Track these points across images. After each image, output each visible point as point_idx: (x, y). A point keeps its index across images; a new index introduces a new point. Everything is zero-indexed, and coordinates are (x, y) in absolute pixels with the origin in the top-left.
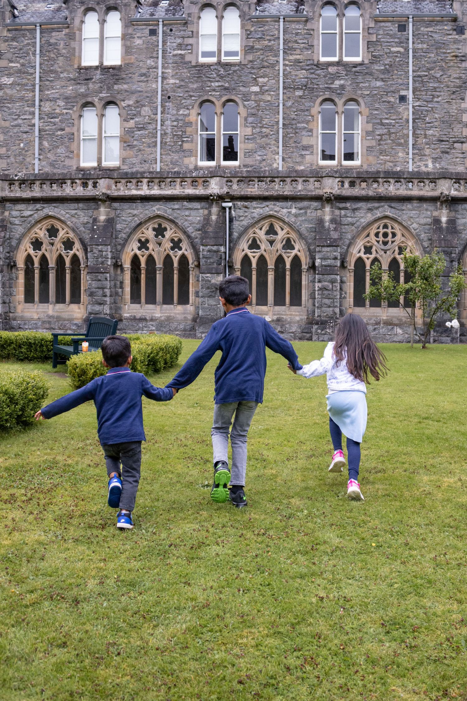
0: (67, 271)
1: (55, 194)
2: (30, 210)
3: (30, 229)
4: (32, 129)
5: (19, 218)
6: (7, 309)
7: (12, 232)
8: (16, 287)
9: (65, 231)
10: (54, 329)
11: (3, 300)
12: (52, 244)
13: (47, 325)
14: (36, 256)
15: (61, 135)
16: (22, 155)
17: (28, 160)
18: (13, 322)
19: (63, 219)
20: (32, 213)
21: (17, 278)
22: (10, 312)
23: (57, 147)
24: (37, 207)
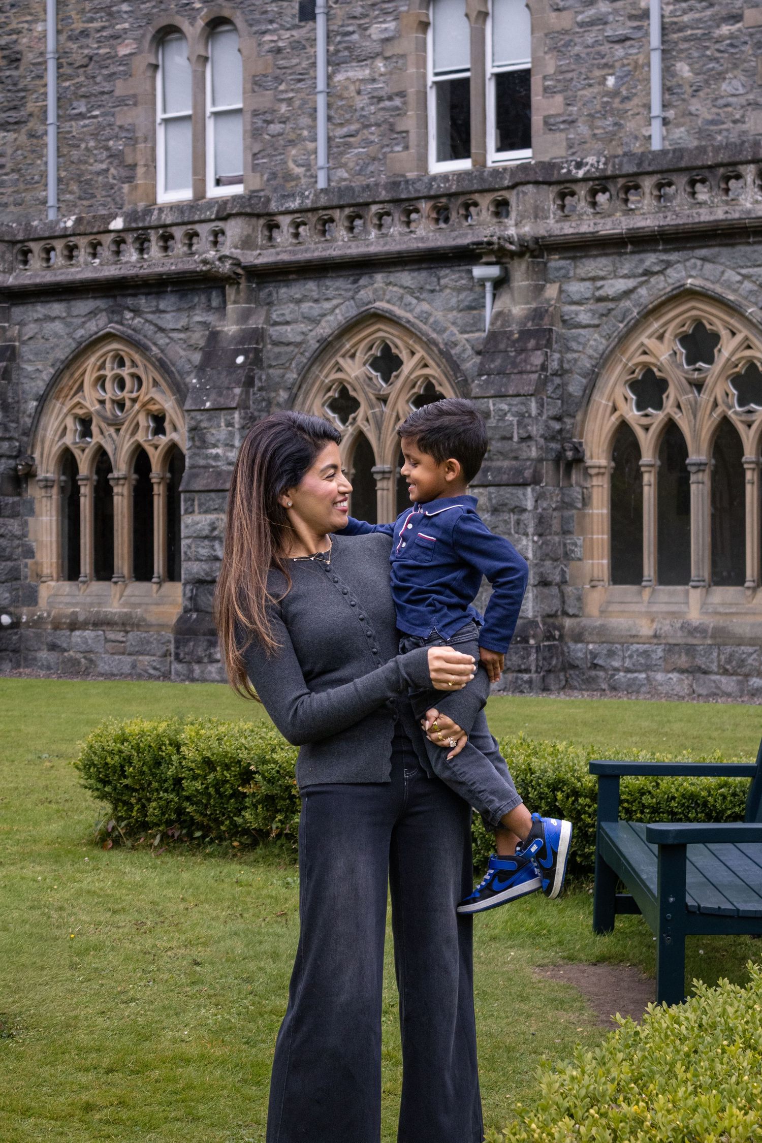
0: (749, 475)
1: (705, 216)
2: (625, 277)
3: (624, 339)
4: (639, 28)
5: (591, 305)
6: (556, 604)
7: (569, 349)
8: (583, 531)
9: (739, 337)
10: (705, 672)
11: (541, 575)
12: (699, 386)
13: (684, 658)
14: (646, 428)
15: (732, 36)
16: (612, 112)
17: (630, 125)
18: (572, 646)
19: (731, 297)
20: (631, 283)
21: (586, 501)
22: (565, 614)
23: (720, 76)
24: (647, 263)
